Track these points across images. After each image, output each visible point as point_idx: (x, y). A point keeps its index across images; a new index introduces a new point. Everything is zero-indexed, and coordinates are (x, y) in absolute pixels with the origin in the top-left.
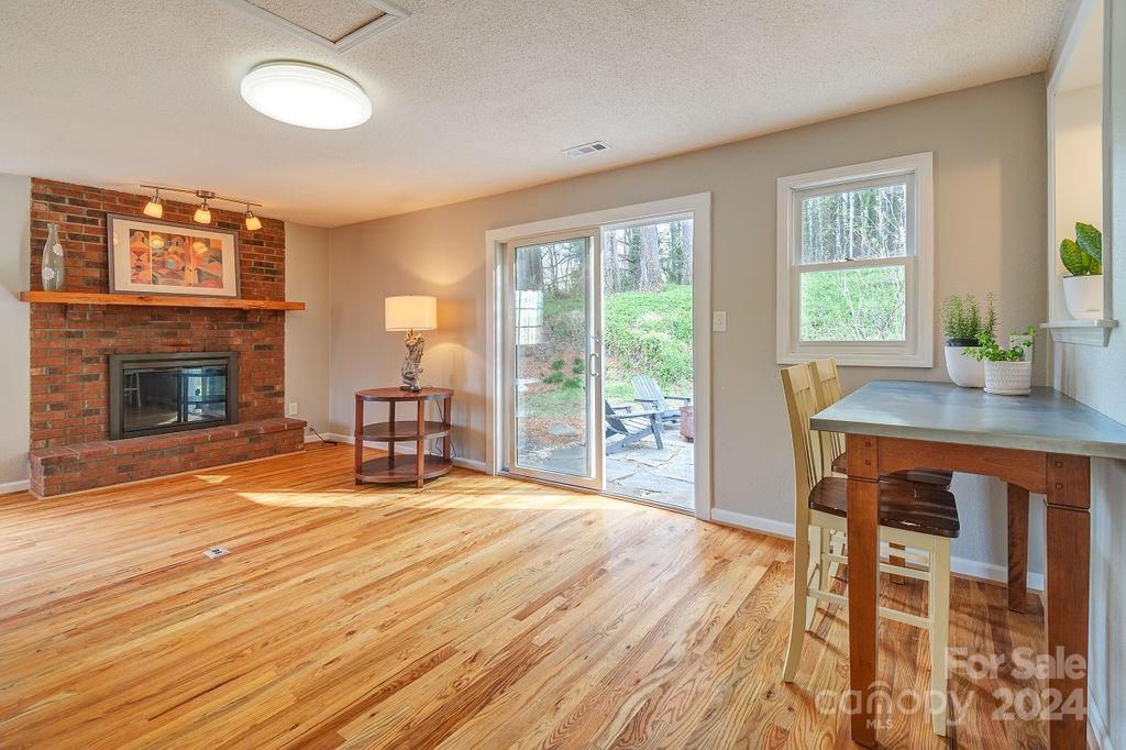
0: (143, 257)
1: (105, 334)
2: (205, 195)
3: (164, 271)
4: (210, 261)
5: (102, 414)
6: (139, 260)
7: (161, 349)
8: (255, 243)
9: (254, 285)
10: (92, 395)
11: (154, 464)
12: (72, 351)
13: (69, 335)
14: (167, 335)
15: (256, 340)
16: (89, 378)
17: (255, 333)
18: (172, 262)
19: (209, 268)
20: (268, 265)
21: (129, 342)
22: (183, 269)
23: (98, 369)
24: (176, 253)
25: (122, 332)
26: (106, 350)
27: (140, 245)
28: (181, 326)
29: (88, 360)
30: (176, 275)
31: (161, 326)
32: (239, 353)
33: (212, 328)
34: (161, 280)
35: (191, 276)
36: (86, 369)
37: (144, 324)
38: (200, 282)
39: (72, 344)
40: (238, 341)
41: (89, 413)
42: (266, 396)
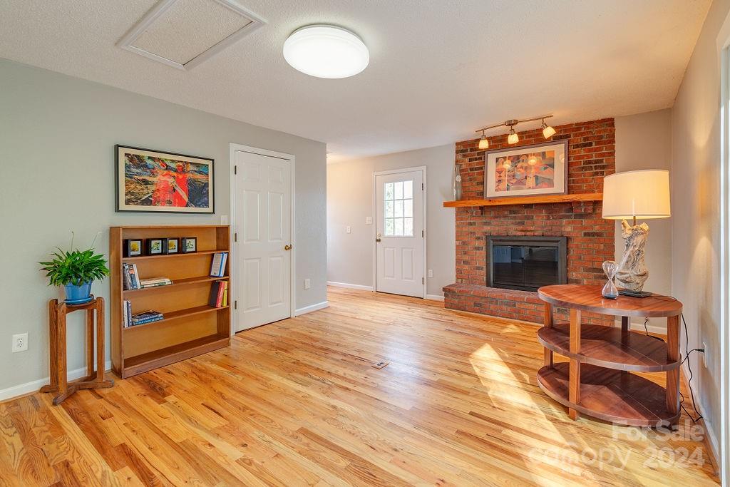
0: (502, 175)
1: (486, 224)
2: (511, 124)
3: (514, 181)
4: (545, 168)
5: (485, 269)
6: (500, 176)
7: (514, 233)
8: (585, 145)
9: (583, 181)
10: (480, 259)
11: (492, 307)
12: (471, 233)
13: (470, 224)
14: (519, 224)
15: (585, 228)
16: (478, 248)
17: (585, 222)
18: (519, 174)
19: (545, 174)
20: (596, 162)
21: (497, 228)
22: (526, 178)
23: (482, 244)
24: (522, 167)
25: (494, 222)
26: (486, 233)
27: (500, 167)
28: (528, 218)
29: (478, 238)
30: (521, 183)
31: (515, 218)
32: (568, 239)
33: (548, 218)
34: (512, 187)
35: (531, 181)
36: (477, 244)
37: (505, 217)
38: (537, 185)
39: (471, 229)
40: (569, 229)
41: (478, 268)
42: (596, 277)
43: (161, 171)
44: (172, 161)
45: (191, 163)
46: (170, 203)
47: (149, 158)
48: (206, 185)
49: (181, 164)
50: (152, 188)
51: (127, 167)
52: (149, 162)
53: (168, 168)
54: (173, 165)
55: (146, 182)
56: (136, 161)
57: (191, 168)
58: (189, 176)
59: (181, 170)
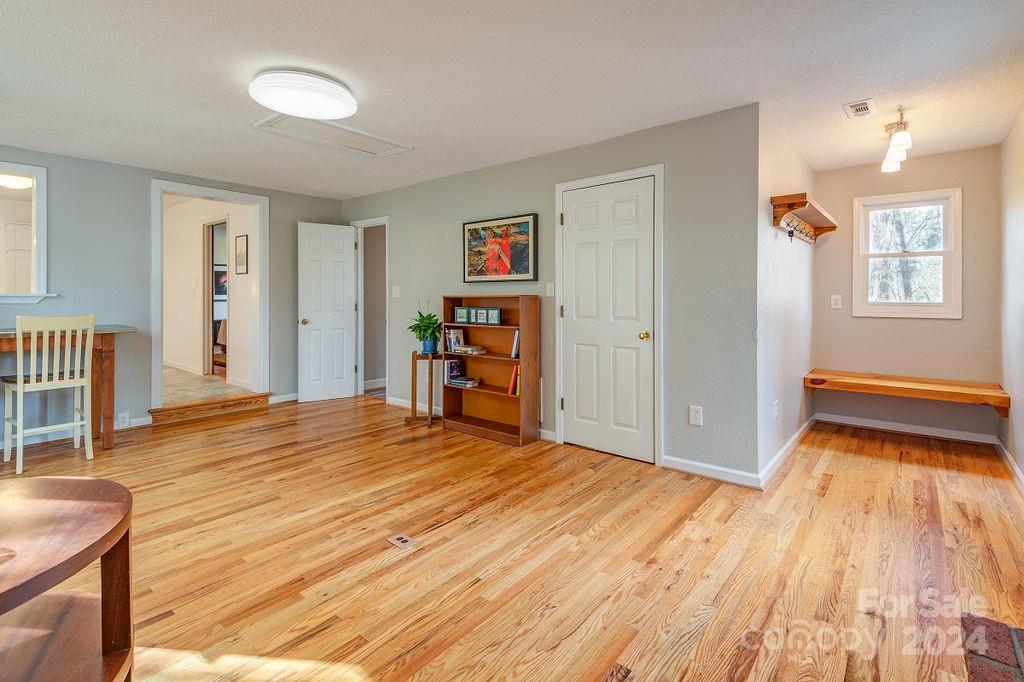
43: (490, 240)
44: (498, 227)
45: (513, 225)
46: (496, 271)
47: (484, 229)
48: (527, 246)
49: (504, 228)
50: (484, 258)
51: (469, 241)
52: (482, 233)
53: (495, 235)
54: (499, 231)
55: (480, 253)
56: (475, 234)
57: (513, 230)
58: (512, 239)
59: (505, 235)
